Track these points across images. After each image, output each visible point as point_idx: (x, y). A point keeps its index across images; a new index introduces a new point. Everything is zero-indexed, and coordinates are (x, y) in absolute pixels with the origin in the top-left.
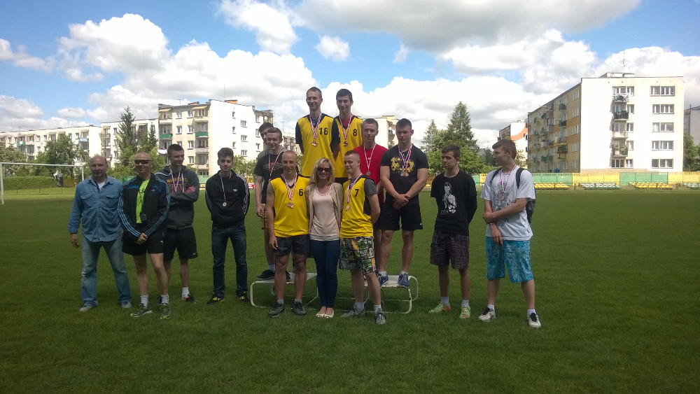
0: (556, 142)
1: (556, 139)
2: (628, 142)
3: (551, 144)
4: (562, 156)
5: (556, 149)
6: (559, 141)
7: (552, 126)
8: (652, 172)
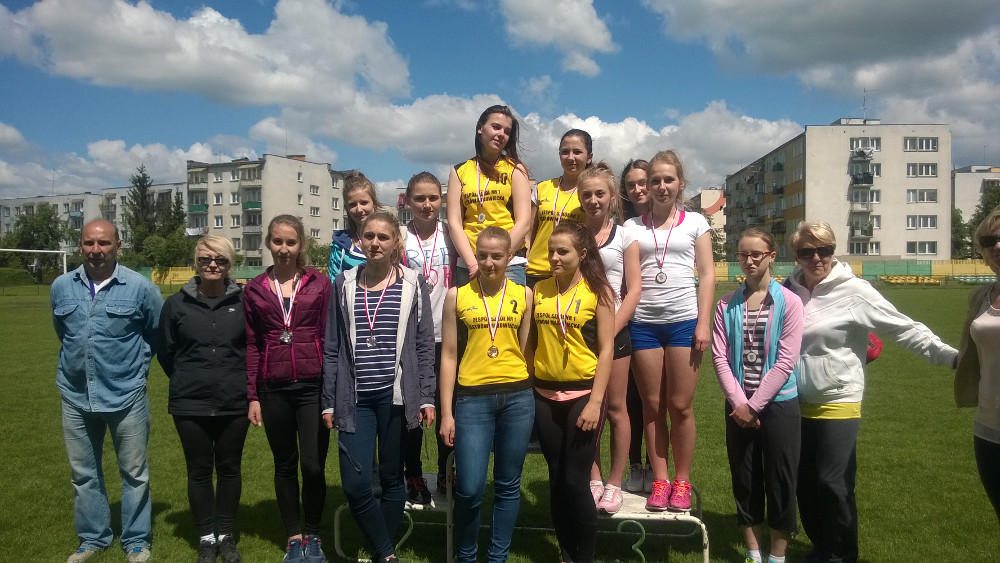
1: (769, 214)
2: (873, 217)
3: (762, 221)
6: (774, 217)
7: (762, 193)
8: (908, 261)
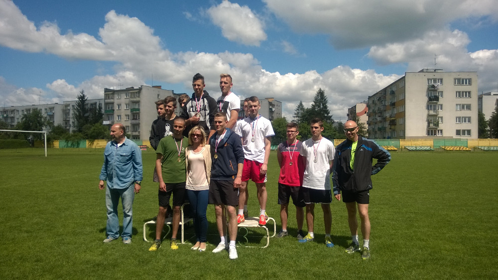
0: (388, 117)
1: (387, 115)
2: (439, 117)
3: (385, 119)
4: (393, 127)
5: (388, 123)
6: (391, 117)
7: (385, 105)
8: (456, 139)
